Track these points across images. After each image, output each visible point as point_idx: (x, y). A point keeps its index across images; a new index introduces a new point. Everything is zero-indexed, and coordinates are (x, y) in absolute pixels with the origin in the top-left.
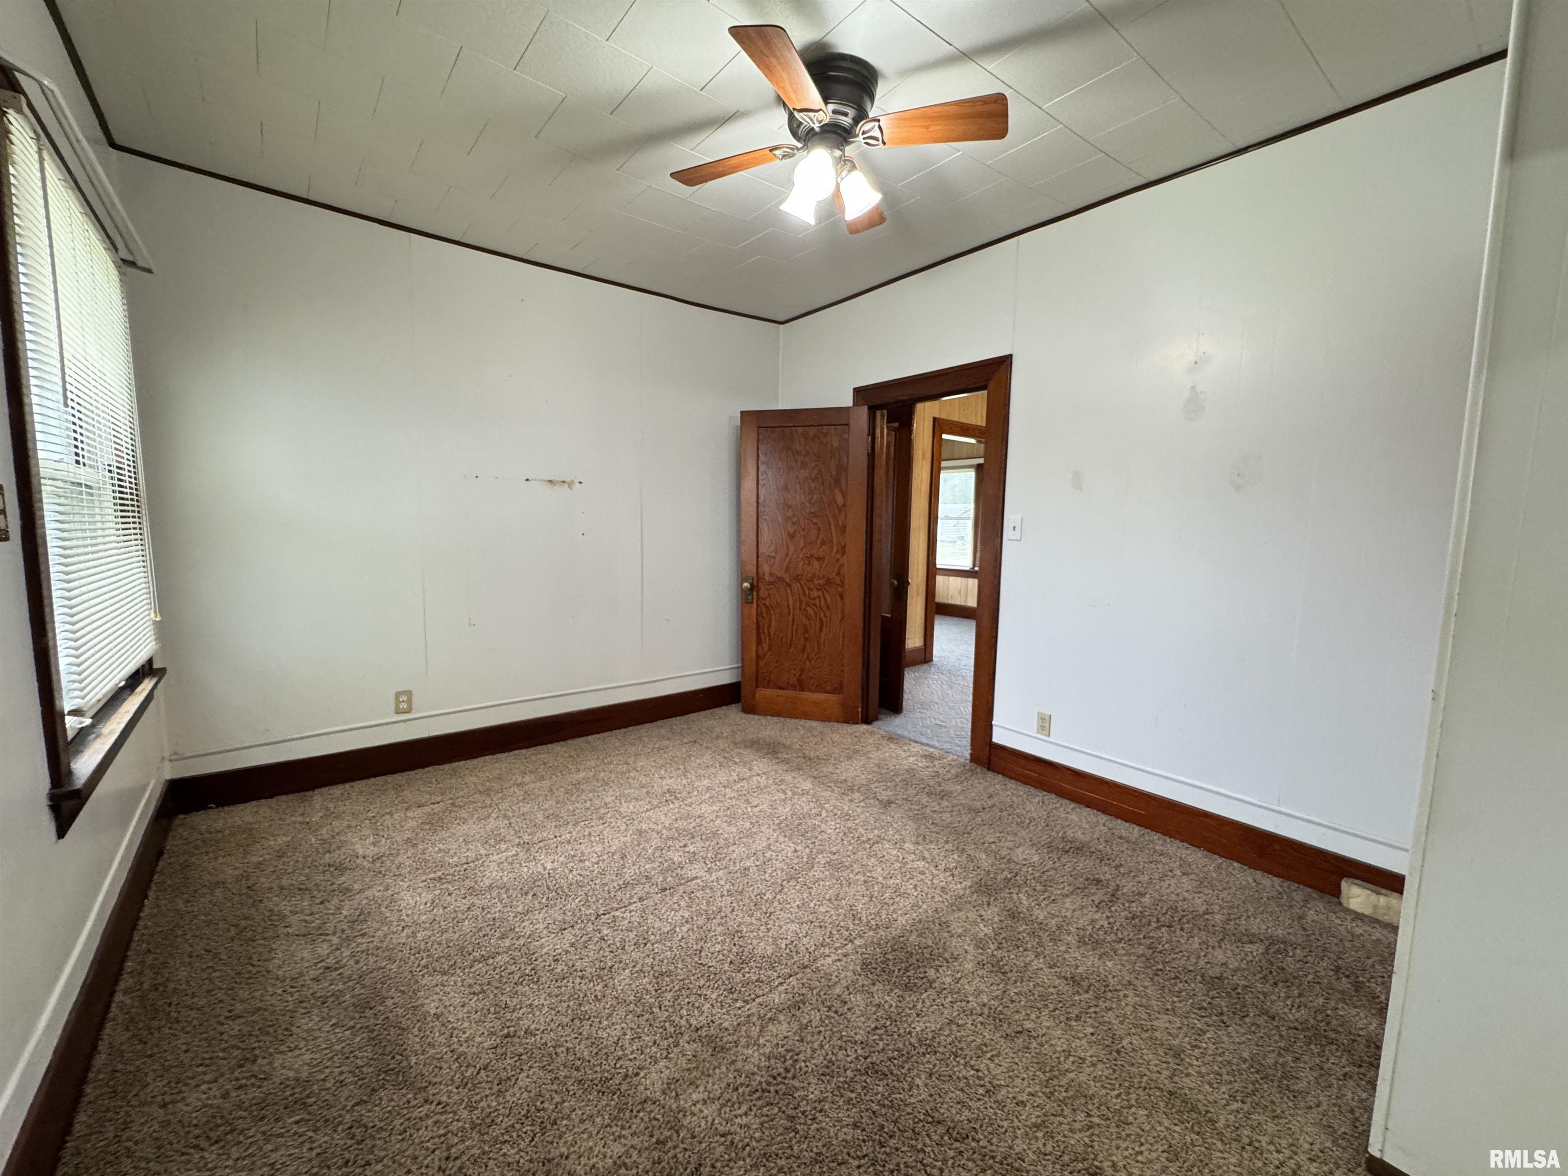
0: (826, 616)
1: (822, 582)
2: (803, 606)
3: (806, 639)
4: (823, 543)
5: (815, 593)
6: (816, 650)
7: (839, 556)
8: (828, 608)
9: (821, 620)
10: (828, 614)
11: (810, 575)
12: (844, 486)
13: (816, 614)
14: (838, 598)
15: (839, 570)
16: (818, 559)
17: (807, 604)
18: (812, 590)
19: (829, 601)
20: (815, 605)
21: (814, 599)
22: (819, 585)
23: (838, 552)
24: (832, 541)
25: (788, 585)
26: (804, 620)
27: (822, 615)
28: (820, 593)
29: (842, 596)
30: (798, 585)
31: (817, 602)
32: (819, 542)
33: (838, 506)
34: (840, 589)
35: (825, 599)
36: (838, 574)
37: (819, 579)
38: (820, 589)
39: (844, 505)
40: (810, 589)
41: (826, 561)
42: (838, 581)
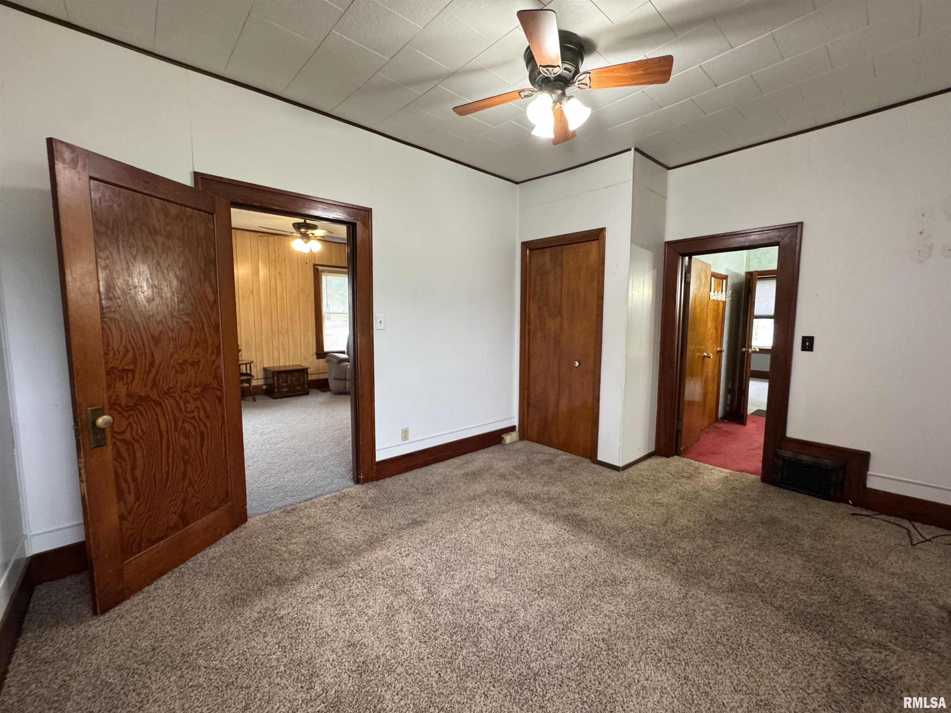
0: (206, 427)
1: (198, 389)
2: (180, 424)
3: (186, 463)
4: (197, 345)
5: (192, 405)
6: (199, 469)
7: (214, 357)
8: (208, 417)
9: (202, 433)
10: (208, 425)
11: (184, 385)
12: (213, 279)
13: (195, 428)
14: (217, 402)
15: (216, 372)
16: (193, 364)
17: (184, 421)
18: (189, 402)
19: (208, 408)
20: (194, 418)
21: (193, 411)
22: (197, 393)
23: (212, 352)
24: (206, 342)
25: (159, 404)
26: (183, 441)
27: (203, 428)
28: (198, 403)
29: (220, 400)
30: (171, 400)
31: (196, 414)
32: (192, 345)
33: (209, 302)
34: (218, 393)
35: (204, 408)
36: (215, 377)
37: (196, 387)
38: (198, 398)
39: (215, 301)
40: (186, 402)
41: (201, 364)
42: (216, 386)
